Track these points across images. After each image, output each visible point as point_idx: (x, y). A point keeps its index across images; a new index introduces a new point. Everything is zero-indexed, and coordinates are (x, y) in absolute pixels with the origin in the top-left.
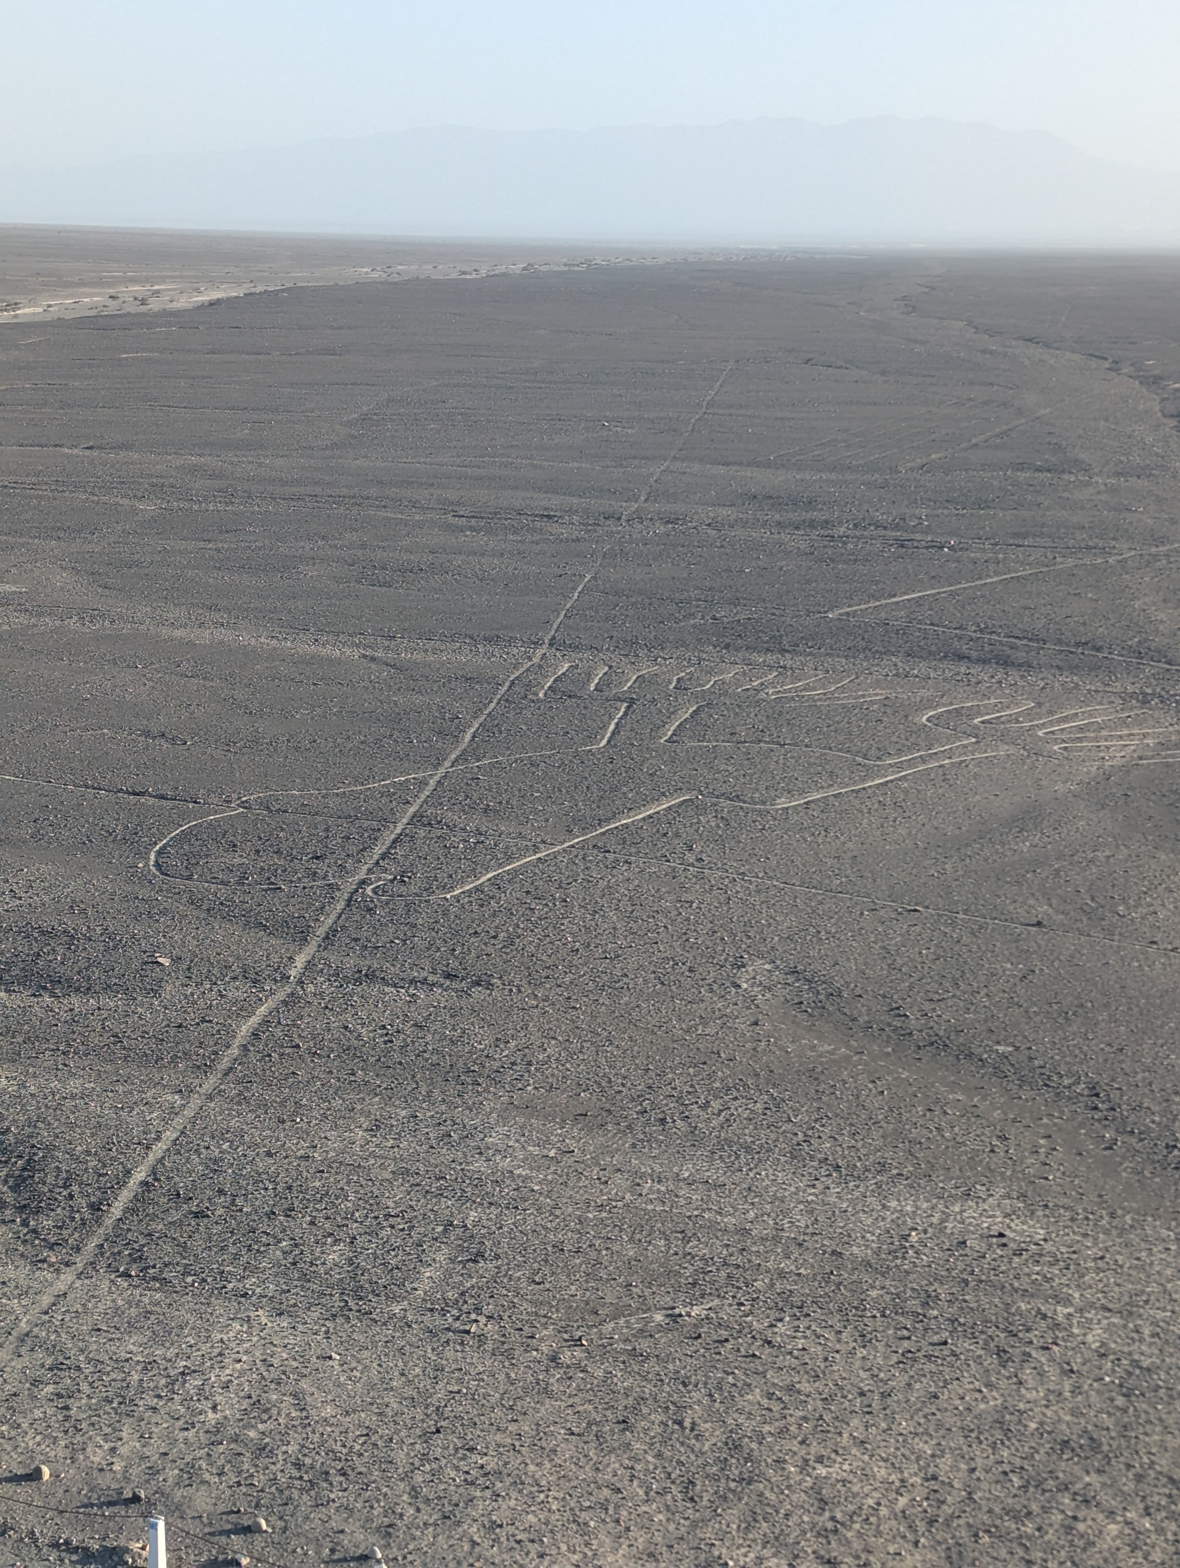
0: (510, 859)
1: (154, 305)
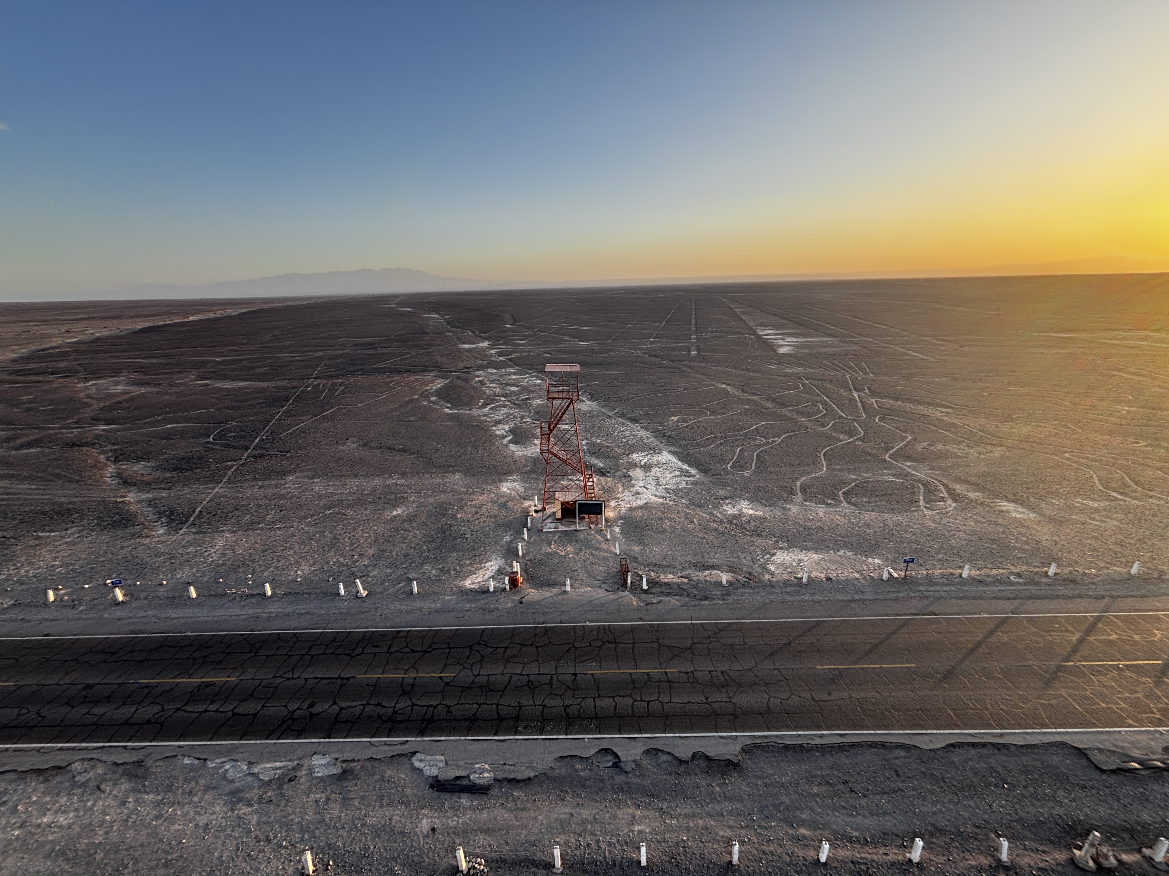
0: (297, 425)
1: (225, 315)
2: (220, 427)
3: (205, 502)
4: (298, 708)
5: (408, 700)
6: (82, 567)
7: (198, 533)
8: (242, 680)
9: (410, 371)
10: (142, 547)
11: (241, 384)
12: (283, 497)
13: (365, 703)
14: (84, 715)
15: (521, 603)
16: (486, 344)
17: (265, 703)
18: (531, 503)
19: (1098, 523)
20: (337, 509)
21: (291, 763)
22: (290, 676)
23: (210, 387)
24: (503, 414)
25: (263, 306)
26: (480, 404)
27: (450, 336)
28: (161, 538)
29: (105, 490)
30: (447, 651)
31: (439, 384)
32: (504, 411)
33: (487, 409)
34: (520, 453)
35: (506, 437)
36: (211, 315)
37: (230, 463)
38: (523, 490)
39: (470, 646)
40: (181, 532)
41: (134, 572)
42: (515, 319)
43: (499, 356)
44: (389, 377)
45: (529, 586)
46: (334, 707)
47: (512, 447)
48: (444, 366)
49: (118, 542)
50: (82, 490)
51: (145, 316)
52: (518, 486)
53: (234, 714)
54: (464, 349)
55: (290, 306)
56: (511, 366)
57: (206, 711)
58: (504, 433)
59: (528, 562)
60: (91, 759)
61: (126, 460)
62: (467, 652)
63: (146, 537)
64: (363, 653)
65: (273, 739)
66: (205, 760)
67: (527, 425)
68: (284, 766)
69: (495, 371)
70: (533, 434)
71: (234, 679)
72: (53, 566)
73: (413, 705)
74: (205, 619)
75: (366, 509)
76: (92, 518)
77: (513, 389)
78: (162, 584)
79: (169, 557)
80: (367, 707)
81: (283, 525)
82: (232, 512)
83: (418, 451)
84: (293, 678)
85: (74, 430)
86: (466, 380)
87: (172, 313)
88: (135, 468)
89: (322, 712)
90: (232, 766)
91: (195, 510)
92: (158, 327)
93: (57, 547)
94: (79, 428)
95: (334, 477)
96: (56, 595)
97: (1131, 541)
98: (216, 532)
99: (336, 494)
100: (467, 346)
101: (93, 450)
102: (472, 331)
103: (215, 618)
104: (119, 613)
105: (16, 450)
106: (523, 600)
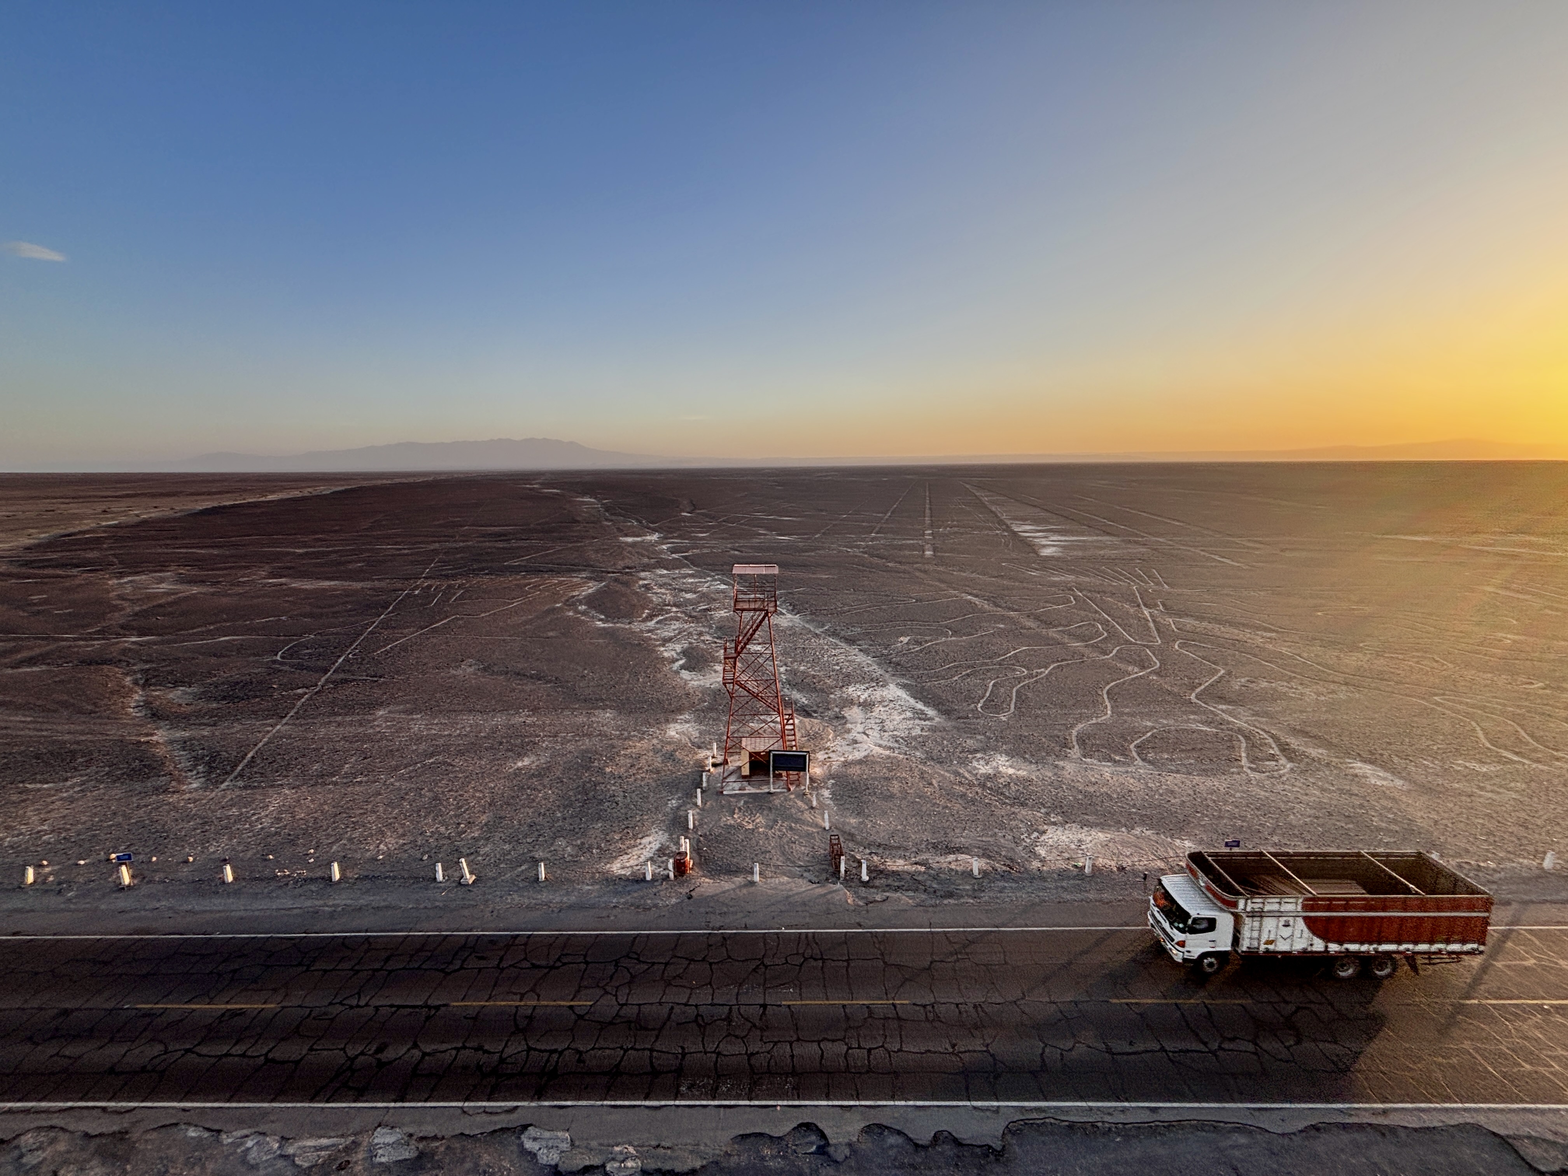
0: (397, 641)
1: (315, 493)
2: (294, 640)
3: (261, 744)
4: (362, 1053)
5: (523, 1042)
6: (78, 835)
7: (245, 788)
8: (283, 1008)
9: (552, 571)
10: (167, 807)
11: (326, 584)
12: (369, 739)
13: (460, 1045)
14: (51, 1056)
15: (690, 897)
16: (655, 537)
17: (313, 1044)
18: (709, 753)
19: (1490, 795)
20: (441, 758)
21: (343, 1140)
22: (354, 1002)
23: (285, 587)
24: (674, 630)
25: (365, 484)
26: (644, 615)
27: (608, 526)
28: (194, 795)
29: (125, 725)
30: (583, 966)
31: (591, 588)
32: (676, 625)
33: (654, 622)
34: (696, 683)
35: (677, 660)
36: (296, 494)
37: (300, 691)
38: (698, 735)
39: (615, 960)
40: (223, 786)
41: (151, 842)
42: (694, 505)
43: (672, 553)
44: (524, 577)
45: (701, 873)
46: (413, 1051)
47: (685, 674)
48: (598, 564)
49: (134, 799)
50: (94, 724)
51: (209, 494)
52: (691, 729)
53: (267, 1060)
54: (626, 543)
55: (400, 483)
56: (687, 566)
57: (227, 1055)
58: (675, 655)
59: (701, 839)
60: (52, 1127)
61: (160, 685)
62: (611, 968)
63: (174, 792)
64: (462, 968)
65: (319, 1101)
66: (219, 1131)
67: (705, 644)
68: (333, 1145)
69: (665, 572)
70: (713, 657)
71: (272, 1006)
72: (39, 832)
73: (530, 1049)
74: (243, 914)
75: (480, 759)
76: (102, 764)
77: (689, 596)
78: (186, 862)
79: (201, 822)
80: (463, 1052)
81: (365, 779)
82: (296, 759)
83: (556, 678)
84: (358, 1006)
85: (95, 642)
86: (626, 584)
87: (245, 490)
88: (171, 696)
89: (396, 1059)
90: (257, 1143)
91: (246, 755)
92: (225, 507)
93: (47, 805)
94: (103, 639)
95: (441, 712)
96: (37, 875)
97: (1539, 822)
98: (272, 786)
99: (441, 736)
100: (630, 540)
101: (117, 669)
102: (637, 520)
103: (257, 913)
104: (122, 902)
105: (12, 668)
106: (693, 894)
